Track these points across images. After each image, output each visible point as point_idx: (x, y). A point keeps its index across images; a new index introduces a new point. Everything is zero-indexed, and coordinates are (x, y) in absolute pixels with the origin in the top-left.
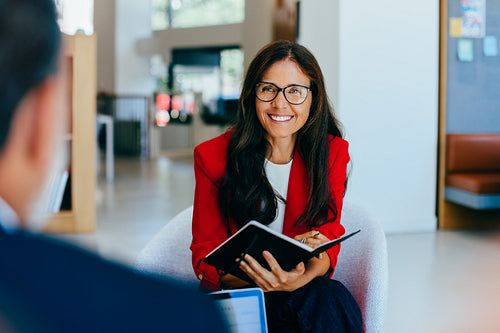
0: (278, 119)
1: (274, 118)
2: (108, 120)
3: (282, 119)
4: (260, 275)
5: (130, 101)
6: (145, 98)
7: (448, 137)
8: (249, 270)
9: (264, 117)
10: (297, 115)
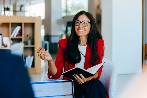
0: (80, 30)
1: (79, 30)
2: (47, 42)
3: (81, 30)
4: (79, 80)
5: (55, 37)
6: (59, 36)
7: (146, 45)
8: (76, 78)
9: (76, 30)
10: (85, 30)
